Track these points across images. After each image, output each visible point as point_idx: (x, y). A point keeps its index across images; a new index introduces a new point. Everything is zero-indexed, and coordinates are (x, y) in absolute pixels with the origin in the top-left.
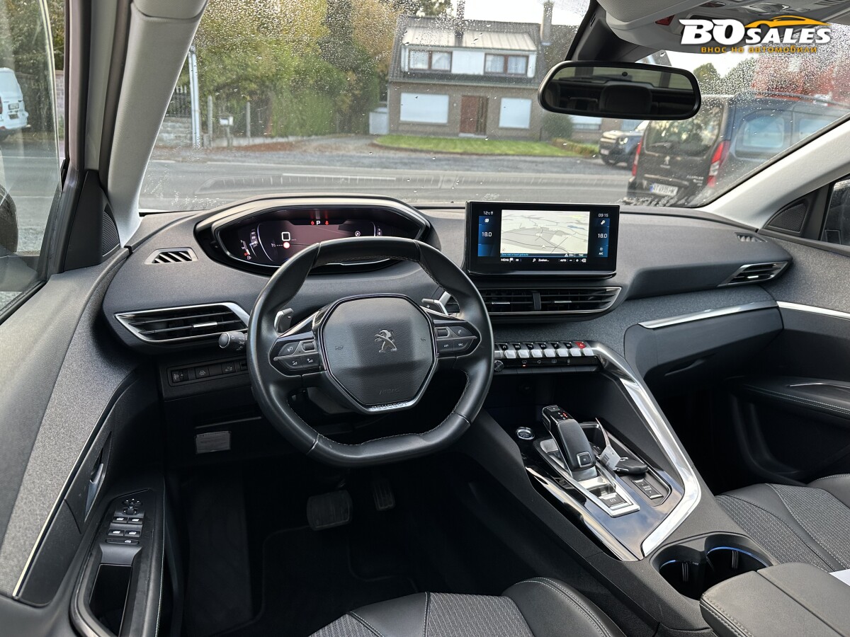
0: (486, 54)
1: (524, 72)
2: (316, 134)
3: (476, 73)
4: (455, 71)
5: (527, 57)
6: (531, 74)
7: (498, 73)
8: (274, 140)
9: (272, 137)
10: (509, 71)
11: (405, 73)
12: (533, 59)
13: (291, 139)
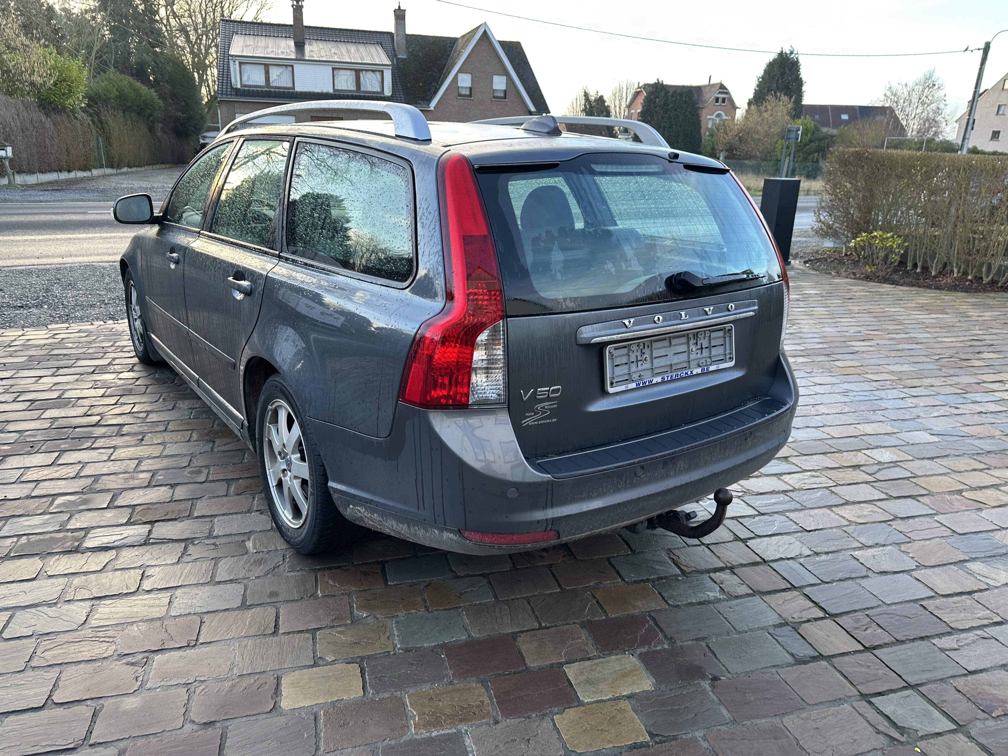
0: (333, 69)
1: (379, 90)
2: (129, 166)
3: (325, 91)
4: (298, 89)
5: (382, 72)
6: (388, 92)
7: (350, 91)
8: (72, 175)
9: (69, 171)
10: (362, 89)
11: (237, 89)
12: (388, 75)
13: (95, 172)
